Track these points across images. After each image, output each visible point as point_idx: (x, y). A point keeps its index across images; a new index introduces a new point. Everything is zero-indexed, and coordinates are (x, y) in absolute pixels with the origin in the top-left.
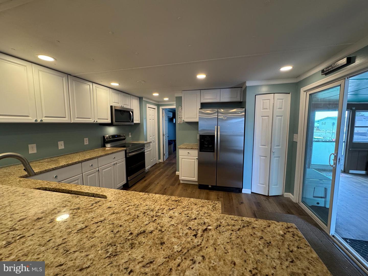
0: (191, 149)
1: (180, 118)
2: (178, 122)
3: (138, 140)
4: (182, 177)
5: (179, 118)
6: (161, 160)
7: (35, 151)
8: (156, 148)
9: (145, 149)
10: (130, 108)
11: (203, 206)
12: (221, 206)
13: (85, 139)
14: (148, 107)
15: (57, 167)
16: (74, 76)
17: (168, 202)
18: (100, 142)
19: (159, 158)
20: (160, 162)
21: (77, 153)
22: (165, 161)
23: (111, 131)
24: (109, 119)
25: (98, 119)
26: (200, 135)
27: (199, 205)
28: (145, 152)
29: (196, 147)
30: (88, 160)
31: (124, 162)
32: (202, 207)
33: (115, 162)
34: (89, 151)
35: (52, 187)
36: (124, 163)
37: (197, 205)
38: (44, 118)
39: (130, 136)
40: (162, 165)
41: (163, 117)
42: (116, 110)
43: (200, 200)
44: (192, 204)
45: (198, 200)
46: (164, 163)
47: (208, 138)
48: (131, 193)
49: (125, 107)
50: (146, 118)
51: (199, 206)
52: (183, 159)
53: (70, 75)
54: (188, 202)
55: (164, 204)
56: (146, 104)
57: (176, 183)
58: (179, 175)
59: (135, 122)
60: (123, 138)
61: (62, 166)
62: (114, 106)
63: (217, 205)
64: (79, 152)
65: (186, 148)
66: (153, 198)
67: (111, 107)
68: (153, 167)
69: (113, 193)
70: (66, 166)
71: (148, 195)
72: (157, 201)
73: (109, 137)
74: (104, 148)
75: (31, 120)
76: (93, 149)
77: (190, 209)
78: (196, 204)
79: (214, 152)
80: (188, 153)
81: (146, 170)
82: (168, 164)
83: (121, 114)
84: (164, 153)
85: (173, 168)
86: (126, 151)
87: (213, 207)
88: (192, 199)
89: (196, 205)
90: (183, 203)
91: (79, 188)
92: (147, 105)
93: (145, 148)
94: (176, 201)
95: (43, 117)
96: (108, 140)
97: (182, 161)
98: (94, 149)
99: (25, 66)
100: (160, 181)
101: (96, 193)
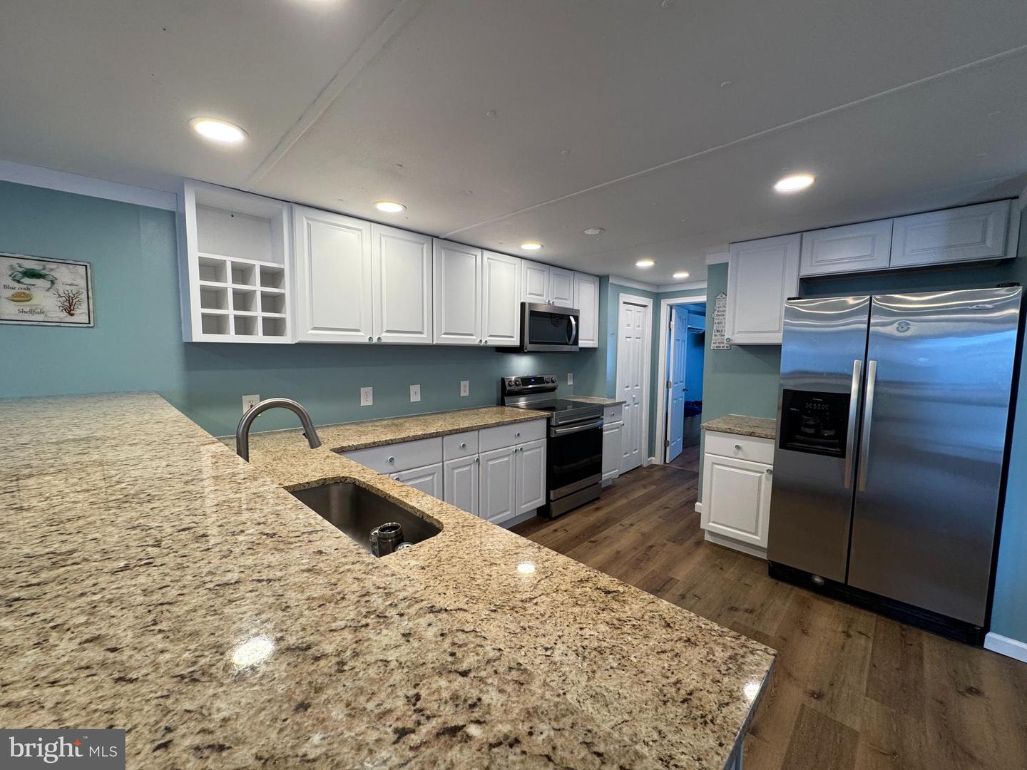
0: (750, 435)
1: (718, 331)
2: (713, 345)
3: (589, 393)
4: (711, 524)
5: (717, 334)
6: (657, 460)
7: (370, 403)
8: (641, 420)
9: (605, 421)
10: (571, 307)
11: (693, 639)
12: (767, 668)
13: (463, 383)
14: (624, 303)
15: (395, 439)
16: (444, 239)
17: (583, 587)
18: (495, 393)
19: (651, 452)
20: (654, 463)
21: (443, 413)
22: (667, 462)
23: (523, 366)
24: (515, 336)
25: (491, 336)
26: (785, 390)
27: (677, 633)
28: (602, 429)
29: (768, 432)
30: (456, 433)
31: (542, 448)
32: (687, 644)
33: (519, 447)
34: (466, 412)
35: (363, 480)
36: (543, 451)
37: (670, 630)
38: (384, 334)
39: (570, 383)
40: (658, 475)
41: (670, 330)
42: (533, 314)
43: (692, 614)
44: (654, 620)
45: (686, 615)
46: (664, 467)
47: (818, 402)
48: (498, 534)
49: (559, 303)
50: (615, 334)
51: (676, 635)
52: (717, 466)
53: (437, 237)
54: (647, 608)
55: (566, 591)
56: (618, 295)
57: (689, 539)
58: (700, 514)
59: (582, 344)
60: (550, 385)
61: (404, 438)
62: (529, 304)
63: (750, 658)
64: (446, 412)
65: (729, 431)
66: (547, 564)
67: (523, 305)
68: (628, 476)
69: (460, 520)
70: (411, 441)
71: (537, 550)
72: (552, 574)
73: (516, 381)
74: (500, 408)
75: (361, 338)
76: (476, 408)
77: (641, 633)
78: (668, 625)
79: (843, 455)
80: (738, 447)
81: (603, 479)
82: (676, 472)
83: (554, 324)
84: (668, 439)
85: (688, 489)
86: (549, 420)
87: (730, 658)
88: (666, 603)
89: (670, 627)
90: (627, 608)
91: (404, 494)
92: (620, 298)
93: (603, 419)
94: (609, 592)
95: (382, 332)
96: (513, 388)
97: (714, 472)
98: (480, 408)
99: (360, 230)
100: (640, 520)
101: (427, 512)
